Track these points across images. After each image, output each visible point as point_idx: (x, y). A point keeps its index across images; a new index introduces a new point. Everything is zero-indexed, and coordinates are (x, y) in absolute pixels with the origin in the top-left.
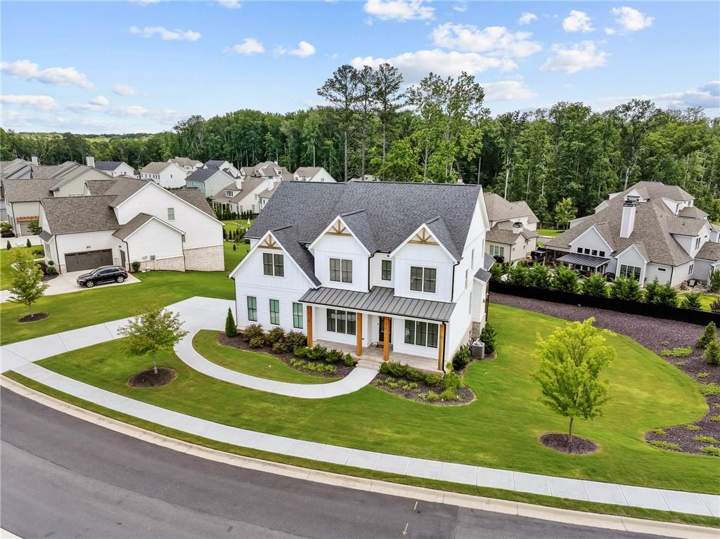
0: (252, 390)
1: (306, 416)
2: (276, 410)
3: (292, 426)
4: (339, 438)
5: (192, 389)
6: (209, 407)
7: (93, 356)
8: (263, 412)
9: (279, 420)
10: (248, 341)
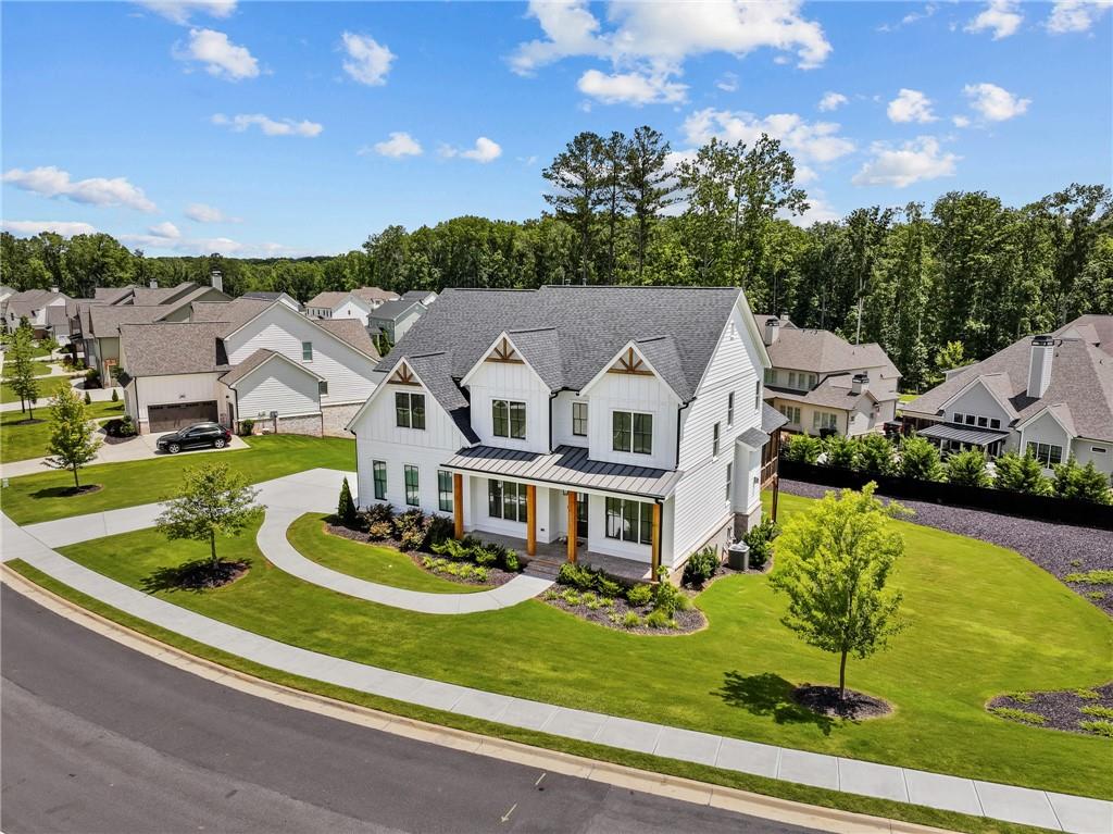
0: (349, 597)
1: (418, 637)
2: (375, 628)
3: (390, 651)
4: (454, 672)
5: (261, 592)
6: (275, 619)
7: (138, 544)
8: (354, 631)
9: (373, 641)
10: (366, 531)
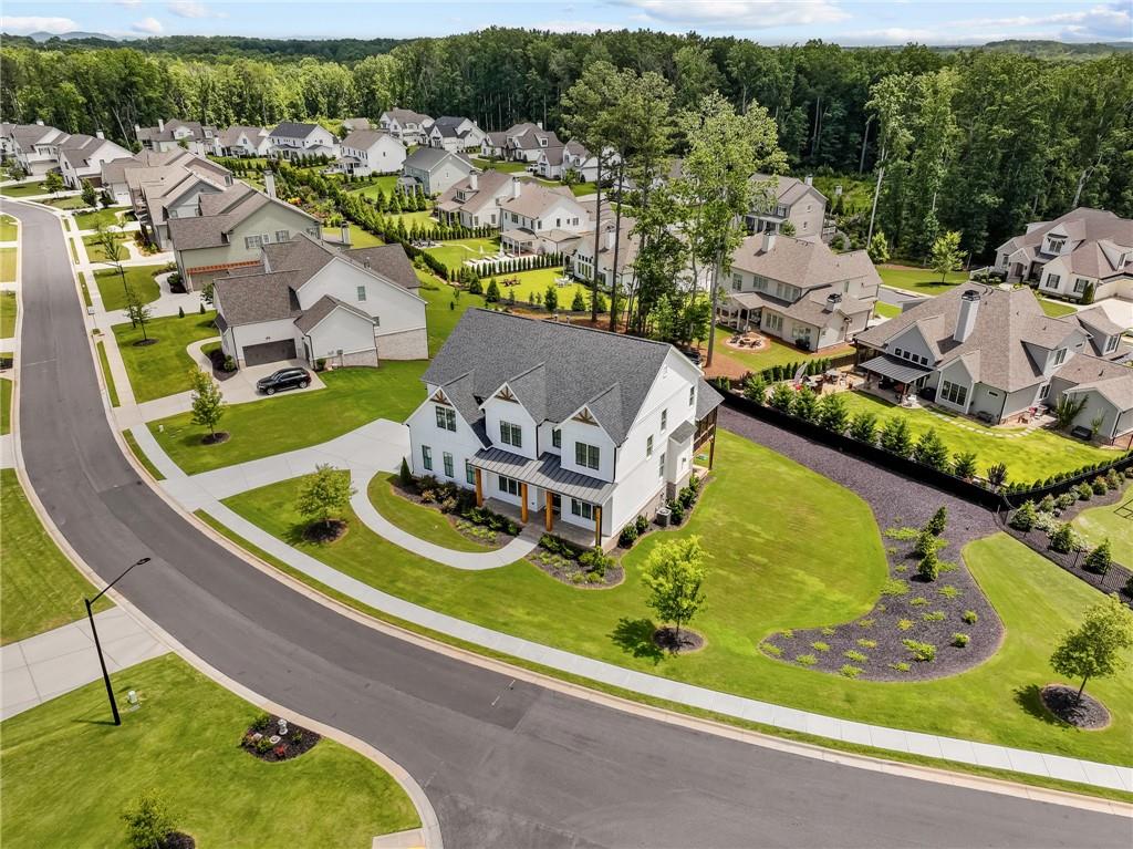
0: (412, 553)
1: (454, 588)
2: (428, 579)
3: (439, 598)
5: (359, 548)
6: (371, 571)
7: (272, 499)
8: (417, 582)
9: (428, 590)
10: (420, 494)
